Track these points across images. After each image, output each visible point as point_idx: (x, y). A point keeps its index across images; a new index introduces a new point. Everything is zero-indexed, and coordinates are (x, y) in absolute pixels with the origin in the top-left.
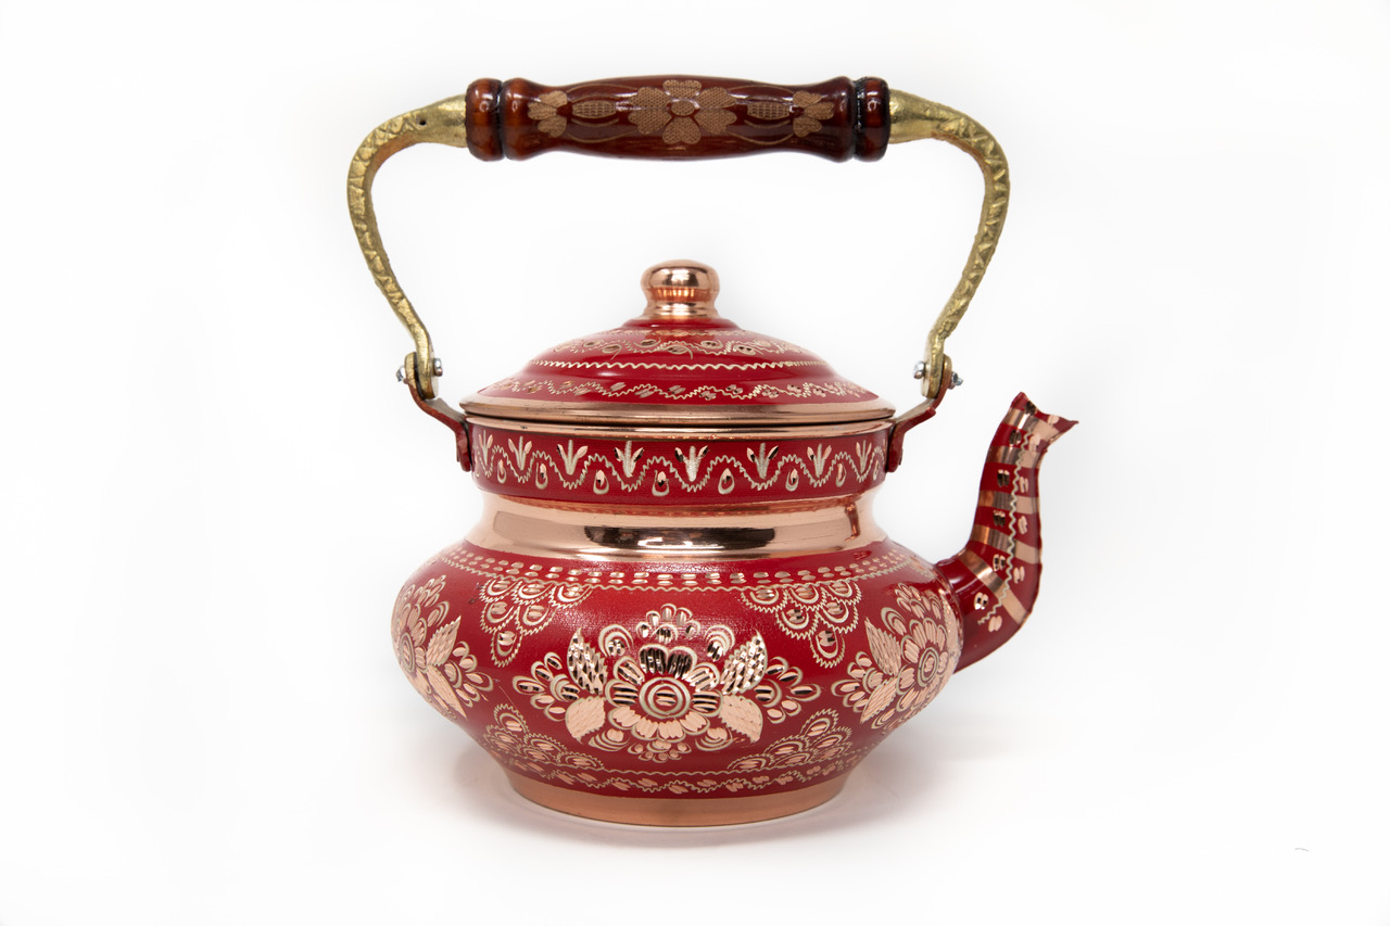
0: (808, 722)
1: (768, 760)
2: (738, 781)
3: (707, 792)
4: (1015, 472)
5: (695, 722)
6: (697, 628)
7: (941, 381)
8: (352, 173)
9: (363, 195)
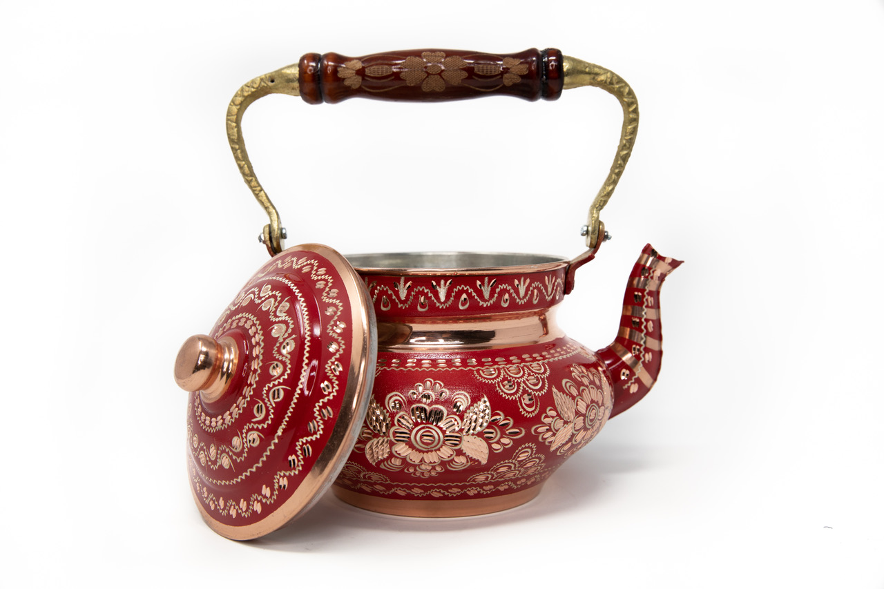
0: (517, 451)
1: (493, 475)
2: (474, 488)
3: (455, 496)
4: (645, 293)
5: (446, 452)
6: (447, 393)
7: (598, 236)
8: (229, 113)
9: (236, 127)
